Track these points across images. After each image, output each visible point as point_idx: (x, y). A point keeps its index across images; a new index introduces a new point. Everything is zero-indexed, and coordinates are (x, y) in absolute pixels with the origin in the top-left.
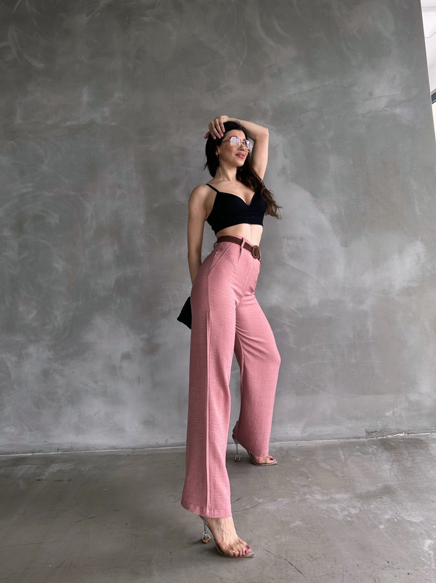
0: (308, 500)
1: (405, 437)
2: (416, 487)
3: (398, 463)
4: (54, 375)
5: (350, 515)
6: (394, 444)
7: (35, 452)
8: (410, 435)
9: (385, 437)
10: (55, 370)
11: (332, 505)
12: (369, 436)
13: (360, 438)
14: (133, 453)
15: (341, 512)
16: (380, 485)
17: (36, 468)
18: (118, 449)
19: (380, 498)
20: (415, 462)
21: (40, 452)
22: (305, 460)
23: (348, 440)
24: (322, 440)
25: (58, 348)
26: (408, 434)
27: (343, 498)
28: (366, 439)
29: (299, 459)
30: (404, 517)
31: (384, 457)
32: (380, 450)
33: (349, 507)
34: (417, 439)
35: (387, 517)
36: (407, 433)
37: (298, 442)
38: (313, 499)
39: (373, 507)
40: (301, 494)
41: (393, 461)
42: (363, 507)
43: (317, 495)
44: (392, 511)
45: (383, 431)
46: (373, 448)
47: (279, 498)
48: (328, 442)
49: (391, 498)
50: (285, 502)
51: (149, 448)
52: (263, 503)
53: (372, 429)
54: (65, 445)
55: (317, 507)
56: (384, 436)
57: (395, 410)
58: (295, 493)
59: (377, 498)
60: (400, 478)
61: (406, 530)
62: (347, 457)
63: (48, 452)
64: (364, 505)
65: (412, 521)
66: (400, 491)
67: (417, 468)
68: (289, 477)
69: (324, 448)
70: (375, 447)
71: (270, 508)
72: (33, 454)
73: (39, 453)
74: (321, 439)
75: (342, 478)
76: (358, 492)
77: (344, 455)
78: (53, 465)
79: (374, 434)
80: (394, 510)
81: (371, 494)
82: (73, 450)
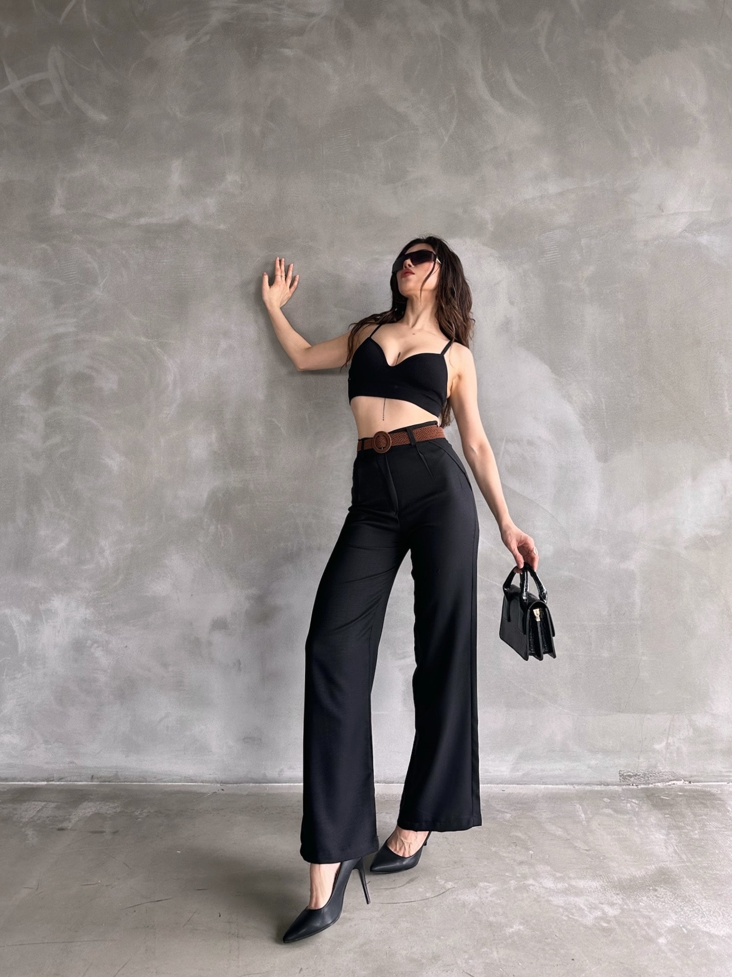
0: (531, 888)
1: (685, 787)
2: (711, 874)
3: (678, 831)
4: (93, 650)
5: (605, 917)
6: (667, 798)
7: (52, 779)
8: (692, 784)
9: (651, 786)
10: (95, 642)
11: (572, 899)
12: (625, 783)
13: (608, 785)
14: (223, 790)
15: (590, 912)
16: (652, 868)
17: (55, 808)
18: (196, 782)
19: (653, 890)
20: (706, 830)
21: (60, 779)
22: (520, 818)
23: (588, 788)
24: (545, 784)
25: (104, 603)
26: (690, 782)
27: (590, 887)
28: (619, 787)
29: (508, 816)
30: (698, 925)
31: (652, 820)
32: (645, 808)
33: (602, 904)
34: (704, 792)
35: (669, 923)
36: (687, 781)
37: (504, 785)
38: (539, 887)
39: (643, 905)
40: (518, 877)
41: (670, 828)
42: (626, 904)
43: (545, 880)
44: (676, 914)
45: (648, 775)
46: (632, 803)
47: (481, 882)
48: (556, 788)
49: (671, 892)
50: (492, 889)
51: (251, 783)
52: (453, 889)
53: (630, 770)
54: (105, 770)
55: (548, 901)
56: (649, 784)
57: (671, 740)
58: (507, 874)
59: (649, 889)
60: (684, 857)
61: (704, 949)
62: (591, 816)
63: (75, 781)
64: (628, 902)
65: (713, 934)
66: (685, 879)
67: (711, 841)
68: (495, 846)
69: (550, 798)
70: (637, 802)
71: (467, 898)
72: (48, 783)
73: (58, 781)
74: (543, 782)
75: (585, 852)
76: (616, 878)
77: (585, 813)
78: (85, 804)
79: (632, 779)
80: (679, 912)
81: (637, 882)
82: (120, 779)
